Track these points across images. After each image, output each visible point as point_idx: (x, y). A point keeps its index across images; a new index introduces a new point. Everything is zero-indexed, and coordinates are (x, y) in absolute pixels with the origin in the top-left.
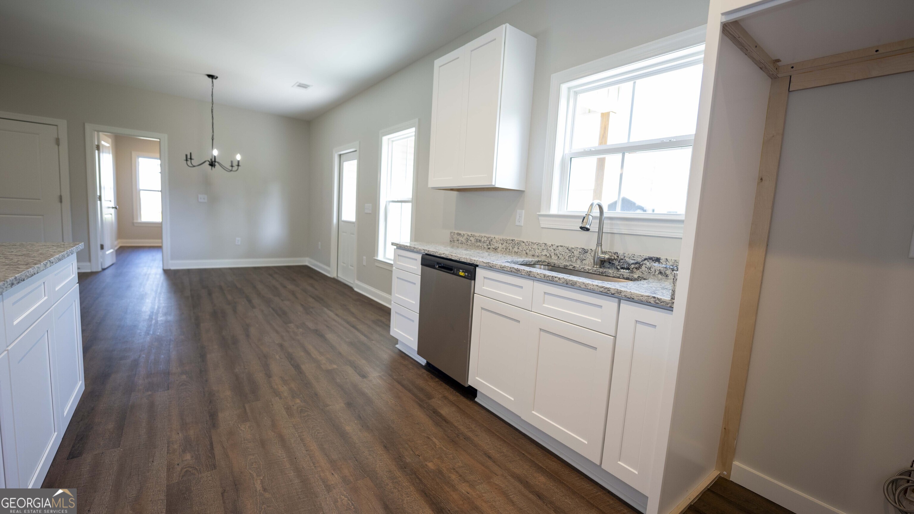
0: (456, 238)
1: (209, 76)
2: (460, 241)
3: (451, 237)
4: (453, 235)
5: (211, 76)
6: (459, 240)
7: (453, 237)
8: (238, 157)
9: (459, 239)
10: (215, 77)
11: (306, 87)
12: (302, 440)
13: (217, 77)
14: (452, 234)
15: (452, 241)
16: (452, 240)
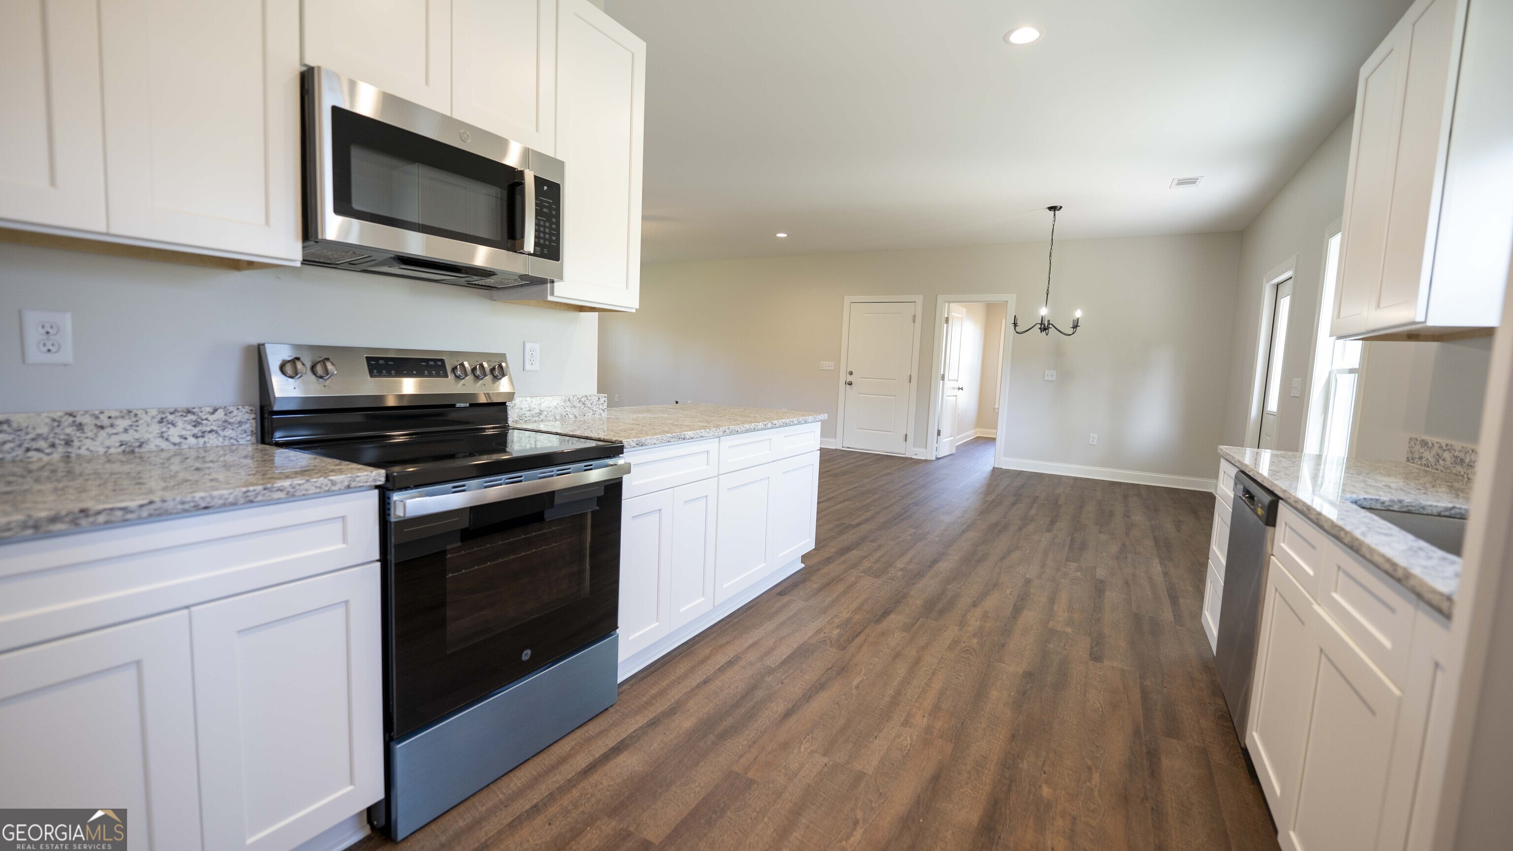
0: (1419, 451)
1: (1050, 208)
2: (1424, 459)
3: (1409, 451)
4: (1414, 446)
5: (1053, 208)
6: (1422, 458)
7: (1413, 450)
8: (1078, 314)
9: (1424, 455)
10: (1059, 207)
11: (1194, 182)
12: (933, 674)
13: (1061, 207)
14: (1412, 443)
15: (1410, 459)
16: (1410, 456)
